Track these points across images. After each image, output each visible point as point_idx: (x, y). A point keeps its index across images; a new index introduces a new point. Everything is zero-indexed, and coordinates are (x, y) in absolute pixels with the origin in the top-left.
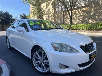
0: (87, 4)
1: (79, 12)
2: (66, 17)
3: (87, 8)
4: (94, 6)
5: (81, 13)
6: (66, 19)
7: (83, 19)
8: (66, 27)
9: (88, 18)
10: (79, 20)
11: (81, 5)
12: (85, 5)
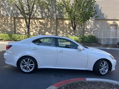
0: (44, 17)
1: (35, 22)
2: (19, 25)
3: (43, 20)
4: (50, 20)
5: (37, 24)
6: (18, 28)
7: (40, 30)
8: (22, 37)
9: (45, 30)
10: (36, 30)
11: (38, 16)
12: (41, 17)
